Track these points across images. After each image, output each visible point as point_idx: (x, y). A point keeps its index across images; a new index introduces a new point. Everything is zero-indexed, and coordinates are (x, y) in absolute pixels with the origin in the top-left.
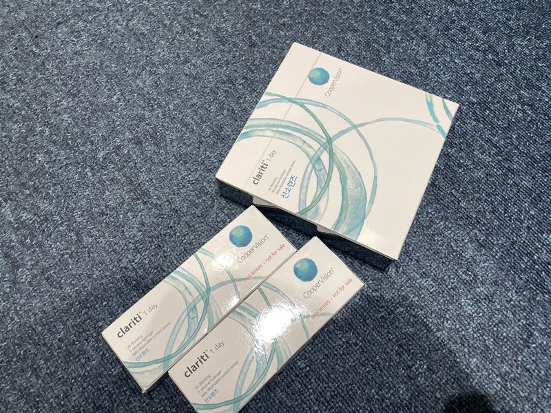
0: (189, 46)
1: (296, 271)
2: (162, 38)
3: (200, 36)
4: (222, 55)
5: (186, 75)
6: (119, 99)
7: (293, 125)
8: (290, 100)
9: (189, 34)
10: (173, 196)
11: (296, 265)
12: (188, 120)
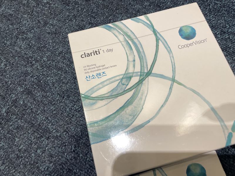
0: (44, 13)
2: (24, 13)
3: (50, 4)
4: (69, 13)
5: (49, 33)
6: (6, 65)
7: (139, 46)
9: (42, 5)
10: (68, 126)
12: (61, 65)
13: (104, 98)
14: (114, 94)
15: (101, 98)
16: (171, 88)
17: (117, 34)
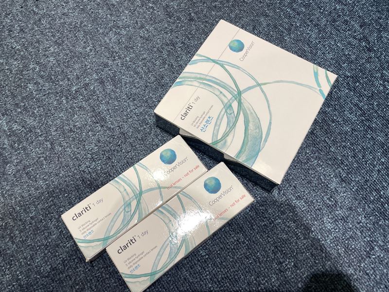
1: (206, 185)
7: (214, 80)
8: (214, 61)
11: (206, 181)
13: (228, 133)
14: (231, 125)
15: (226, 135)
16: (263, 91)
17: (190, 83)
